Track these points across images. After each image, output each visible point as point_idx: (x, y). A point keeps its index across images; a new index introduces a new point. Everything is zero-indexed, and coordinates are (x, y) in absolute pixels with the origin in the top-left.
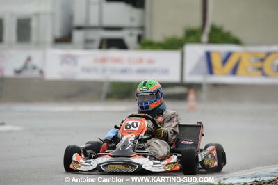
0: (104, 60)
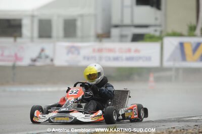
0: (100, 50)
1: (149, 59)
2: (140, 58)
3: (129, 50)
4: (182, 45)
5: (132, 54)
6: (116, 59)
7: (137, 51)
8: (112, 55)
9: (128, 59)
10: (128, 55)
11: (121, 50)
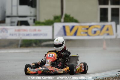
1: (46, 35)
2: (41, 34)
3: (35, 30)
4: (64, 27)
5: (37, 32)
6: (28, 35)
7: (39, 30)
8: (25, 33)
9: (34, 35)
10: (35, 33)
11: (30, 30)
